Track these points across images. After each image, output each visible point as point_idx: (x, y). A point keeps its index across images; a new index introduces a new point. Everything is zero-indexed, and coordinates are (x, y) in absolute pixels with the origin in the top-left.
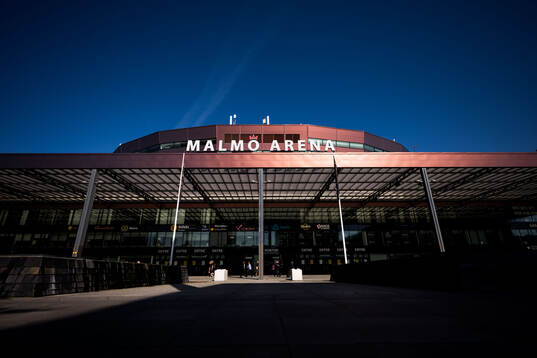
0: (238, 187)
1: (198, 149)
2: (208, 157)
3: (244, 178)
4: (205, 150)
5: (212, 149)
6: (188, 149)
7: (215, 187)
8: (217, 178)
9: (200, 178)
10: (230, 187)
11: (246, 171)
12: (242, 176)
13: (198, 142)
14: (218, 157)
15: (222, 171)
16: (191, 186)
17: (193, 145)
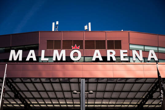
0: (59, 95)
1: (20, 59)
2: (30, 66)
3: (65, 86)
4: (28, 59)
5: (35, 59)
6: (10, 59)
7: (36, 95)
8: (39, 86)
9: (22, 87)
10: (51, 95)
11: (67, 81)
12: (63, 85)
13: (20, 52)
14: (40, 67)
15: (43, 80)
16: (12, 95)
17: (15, 55)
